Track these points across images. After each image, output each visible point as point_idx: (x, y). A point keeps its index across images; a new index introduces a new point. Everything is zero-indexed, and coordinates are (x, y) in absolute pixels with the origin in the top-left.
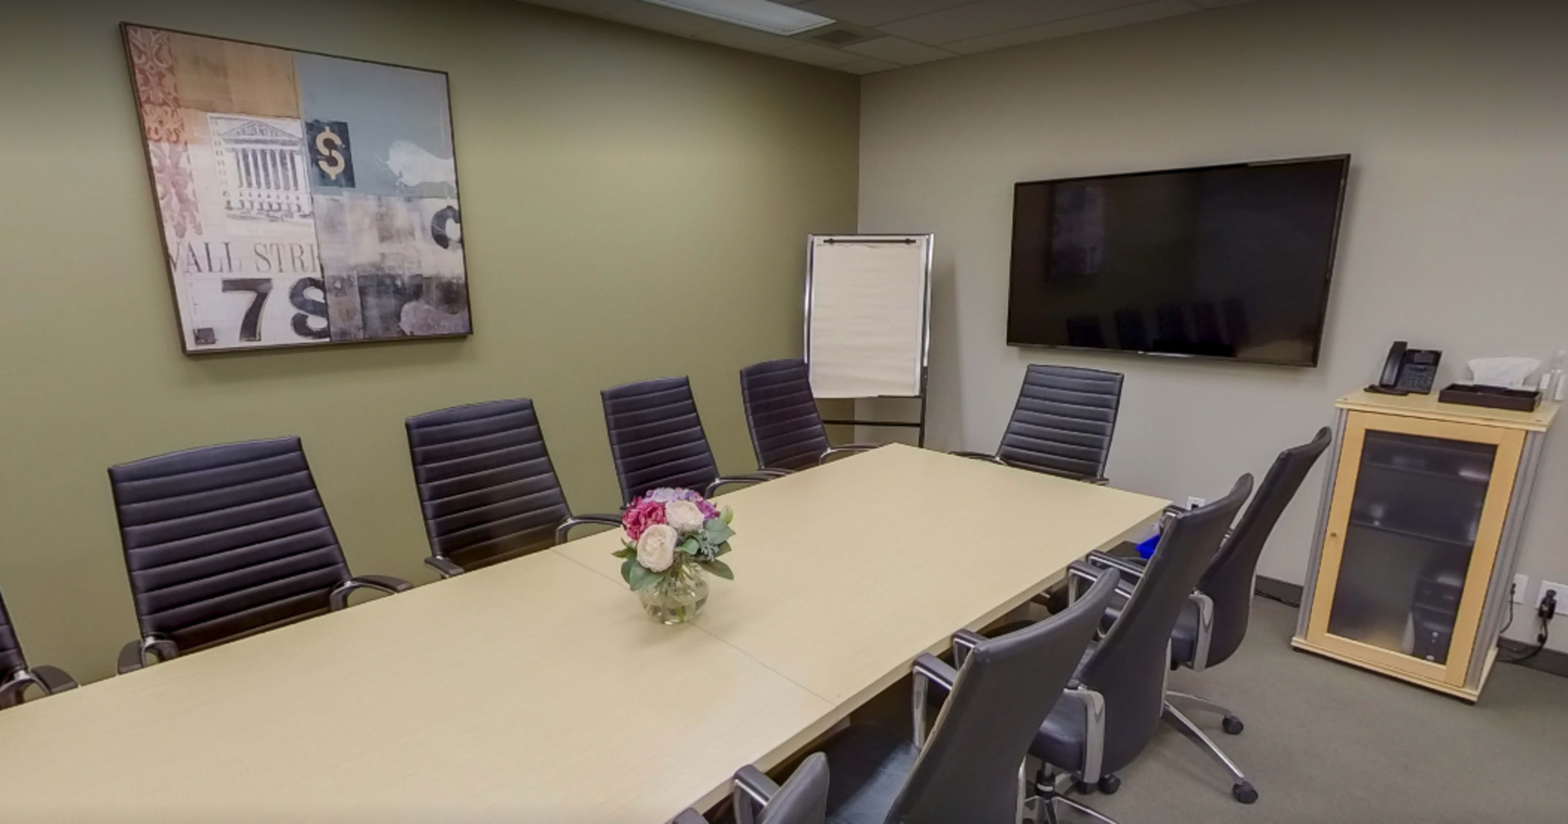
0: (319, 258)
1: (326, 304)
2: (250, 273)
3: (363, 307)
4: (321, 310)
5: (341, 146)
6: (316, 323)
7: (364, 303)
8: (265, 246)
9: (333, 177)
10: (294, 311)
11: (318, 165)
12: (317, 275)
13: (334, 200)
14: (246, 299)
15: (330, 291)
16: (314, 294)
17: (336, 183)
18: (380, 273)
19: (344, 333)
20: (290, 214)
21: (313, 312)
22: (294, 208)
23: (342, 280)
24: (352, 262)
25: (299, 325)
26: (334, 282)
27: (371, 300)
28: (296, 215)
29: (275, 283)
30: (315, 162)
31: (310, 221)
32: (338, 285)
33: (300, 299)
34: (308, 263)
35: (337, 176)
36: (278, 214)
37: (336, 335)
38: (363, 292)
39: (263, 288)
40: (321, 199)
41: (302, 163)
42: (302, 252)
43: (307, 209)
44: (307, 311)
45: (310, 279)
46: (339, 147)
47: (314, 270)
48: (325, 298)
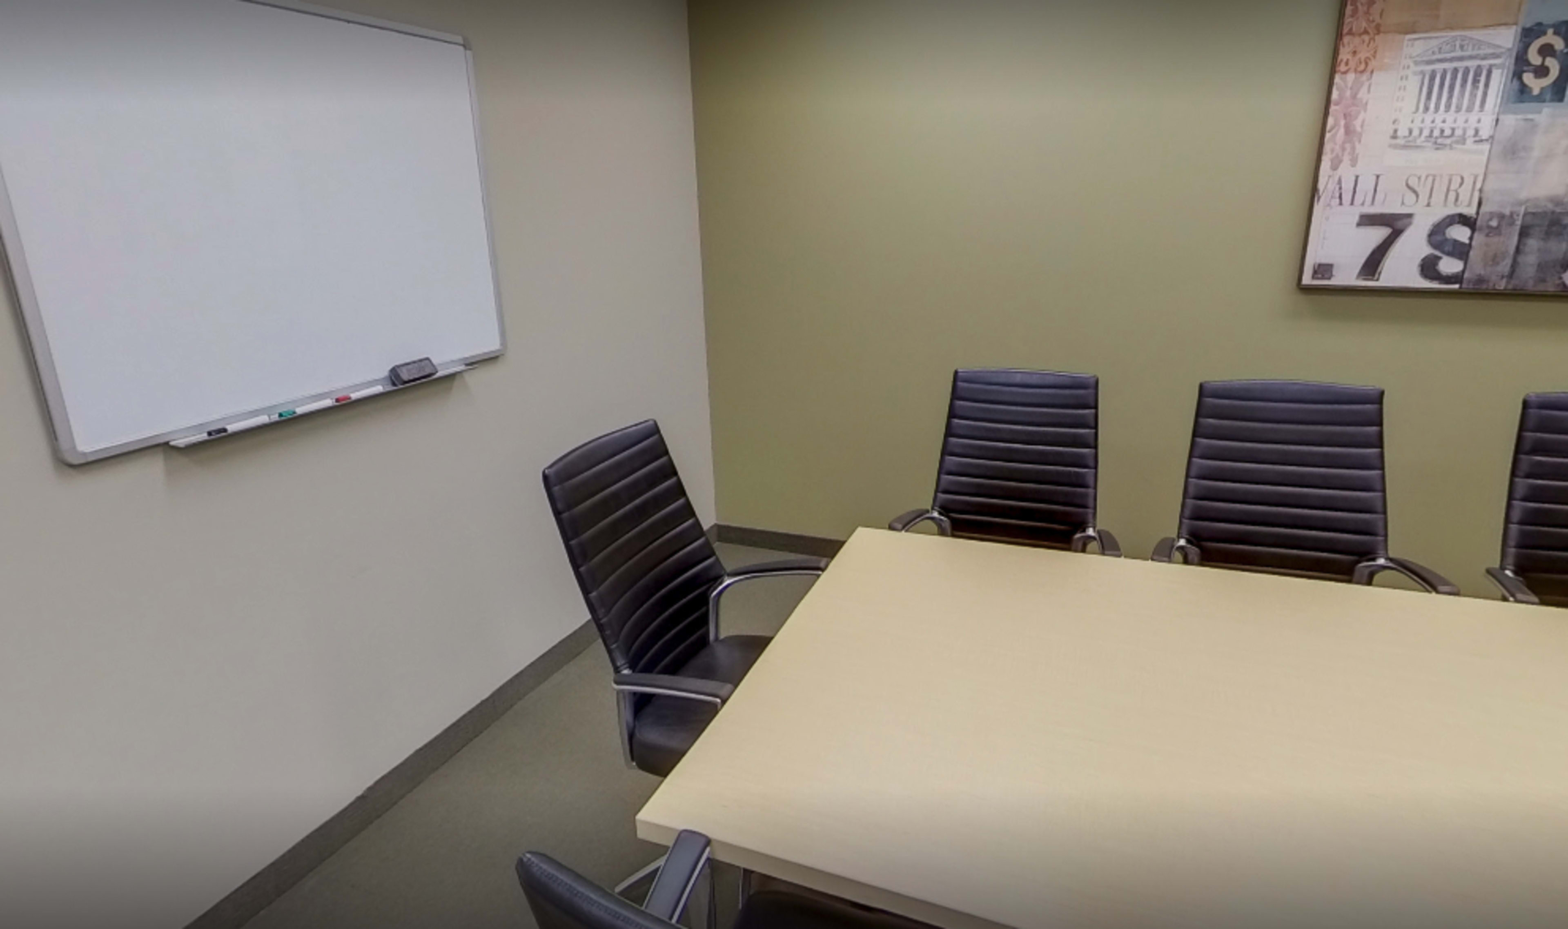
0: (1481, 191)
1: (1470, 245)
2: (1393, 208)
3: (1518, 250)
4: (1461, 251)
5: (1562, 51)
6: (1449, 266)
7: (1521, 247)
8: (1419, 178)
9: (1536, 92)
10: (1427, 250)
11: (1520, 78)
12: (1471, 211)
13: (1526, 120)
14: (1377, 235)
15: (1481, 229)
16: (1460, 233)
17: (1540, 98)
18: (1558, 210)
19: (1481, 280)
20: (1463, 140)
21: (1450, 254)
22: (1471, 132)
23: (1501, 217)
24: (1524, 195)
25: (1428, 268)
26: (1491, 219)
27: (1533, 243)
28: (1470, 141)
29: (1416, 220)
30: (1518, 75)
31: (1486, 147)
32: (1494, 223)
33: (1439, 238)
34: (1464, 195)
35: (1542, 89)
36: (1448, 141)
37: (1469, 281)
38: (1524, 233)
39: (1399, 224)
40: (1510, 121)
41: (1499, 80)
42: (1461, 184)
43: (1485, 134)
44: (1444, 252)
45: (1461, 216)
46: (1558, 53)
47: (1469, 205)
48: (1471, 238)
